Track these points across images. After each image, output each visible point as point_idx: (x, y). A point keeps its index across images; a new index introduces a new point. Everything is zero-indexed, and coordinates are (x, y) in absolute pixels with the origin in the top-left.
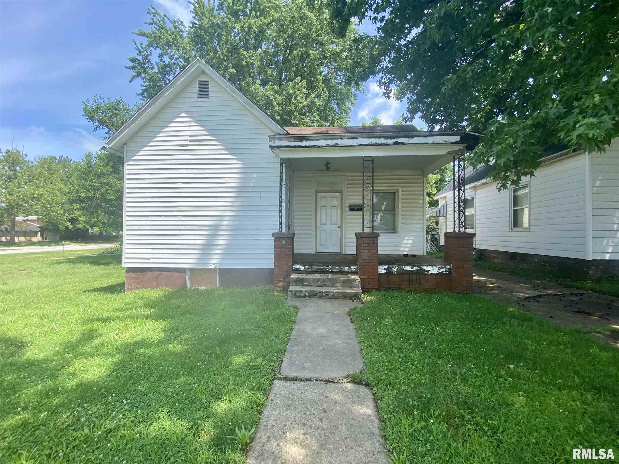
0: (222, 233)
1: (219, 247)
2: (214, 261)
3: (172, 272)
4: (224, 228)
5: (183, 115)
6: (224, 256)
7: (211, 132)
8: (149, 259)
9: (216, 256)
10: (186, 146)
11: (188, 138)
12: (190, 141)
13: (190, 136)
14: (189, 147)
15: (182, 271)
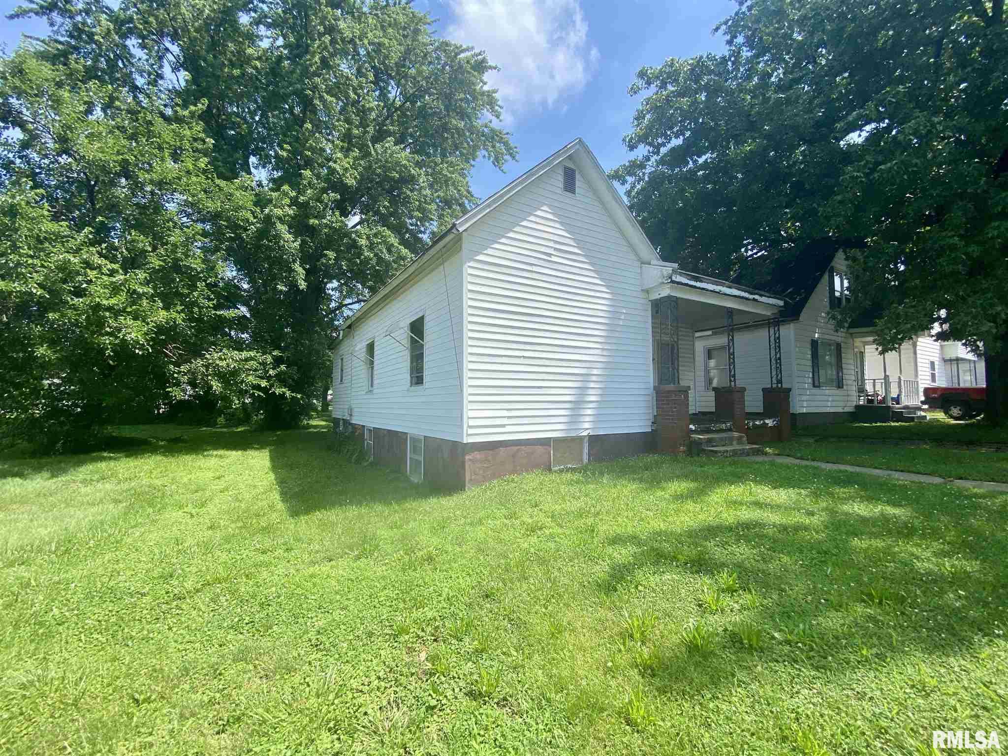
0: (592, 385)
1: (591, 405)
2: (587, 425)
3: (534, 445)
4: (594, 378)
5: (545, 208)
6: (598, 418)
7: (580, 243)
8: (503, 426)
9: (587, 419)
10: (550, 255)
11: (551, 244)
12: (555, 249)
13: (556, 242)
14: (554, 259)
15: (545, 442)
